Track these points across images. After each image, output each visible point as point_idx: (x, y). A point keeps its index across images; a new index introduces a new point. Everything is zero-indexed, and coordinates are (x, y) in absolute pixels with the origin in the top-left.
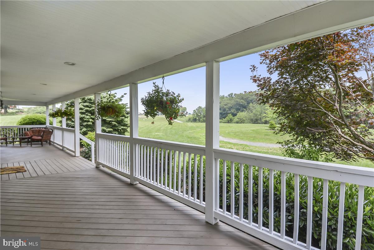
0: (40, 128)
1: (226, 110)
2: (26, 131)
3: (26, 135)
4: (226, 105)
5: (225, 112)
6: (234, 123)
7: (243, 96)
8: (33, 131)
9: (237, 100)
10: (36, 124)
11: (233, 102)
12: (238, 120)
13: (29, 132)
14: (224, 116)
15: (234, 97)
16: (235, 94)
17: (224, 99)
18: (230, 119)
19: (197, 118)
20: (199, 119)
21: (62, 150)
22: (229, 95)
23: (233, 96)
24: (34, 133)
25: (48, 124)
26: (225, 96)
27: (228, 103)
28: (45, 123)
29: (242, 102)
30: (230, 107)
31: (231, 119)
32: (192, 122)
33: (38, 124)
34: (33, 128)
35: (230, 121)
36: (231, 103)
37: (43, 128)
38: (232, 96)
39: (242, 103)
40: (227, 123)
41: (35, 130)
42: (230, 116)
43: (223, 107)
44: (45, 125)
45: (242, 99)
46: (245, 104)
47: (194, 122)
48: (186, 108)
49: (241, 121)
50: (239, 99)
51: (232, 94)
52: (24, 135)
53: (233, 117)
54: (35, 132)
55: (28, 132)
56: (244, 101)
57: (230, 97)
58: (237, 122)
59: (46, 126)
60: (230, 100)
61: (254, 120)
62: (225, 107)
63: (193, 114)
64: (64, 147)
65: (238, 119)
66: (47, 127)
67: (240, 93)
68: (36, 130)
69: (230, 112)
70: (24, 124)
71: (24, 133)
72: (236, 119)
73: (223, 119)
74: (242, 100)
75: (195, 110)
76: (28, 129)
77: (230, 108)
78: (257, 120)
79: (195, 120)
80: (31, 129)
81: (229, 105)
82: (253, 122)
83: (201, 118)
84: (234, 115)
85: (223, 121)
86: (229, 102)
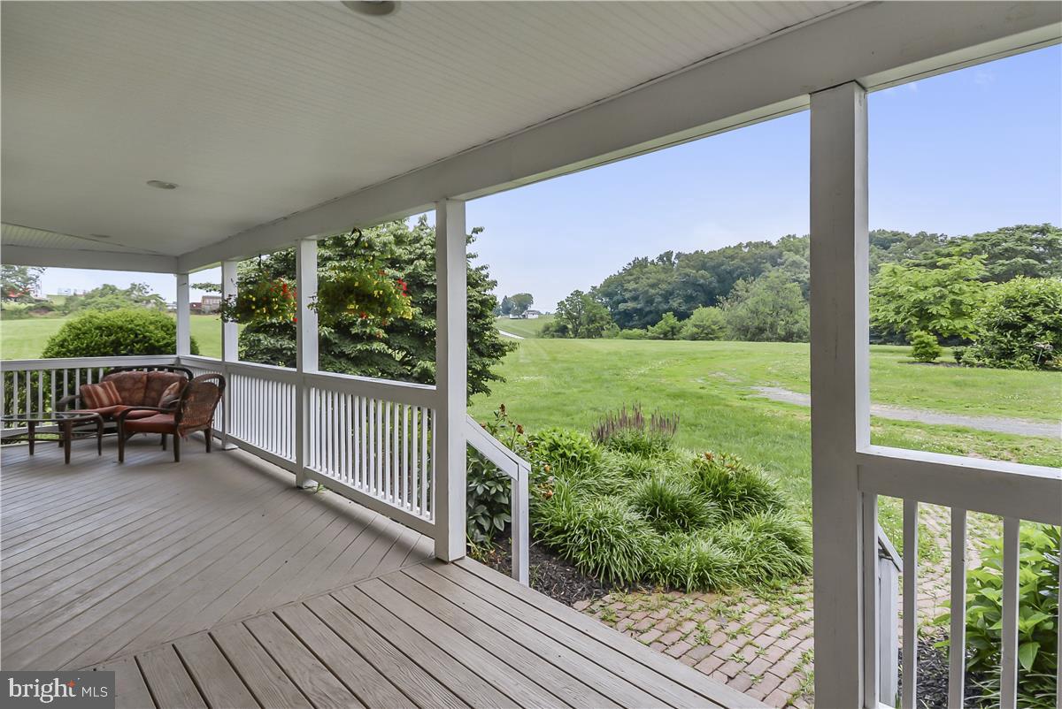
0: (150, 368)
1: (656, 300)
2: (89, 382)
3: (88, 402)
4: (653, 286)
5: (653, 308)
6: (684, 339)
7: (706, 260)
8: (119, 383)
9: (688, 270)
10: (131, 352)
11: (675, 277)
12: (695, 330)
13: (103, 387)
14: (648, 318)
15: (677, 262)
16: (679, 256)
17: (646, 269)
18: (669, 329)
19: (570, 326)
20: (574, 327)
21: (298, 489)
22: (661, 258)
23: (673, 259)
24: (126, 394)
25: (183, 351)
26: (649, 261)
27: (660, 281)
28: (170, 348)
29: (703, 277)
30: (667, 291)
31: (673, 328)
32: (553, 336)
33: (140, 353)
34: (118, 369)
35: (671, 334)
36: (670, 280)
37: (161, 368)
38: (669, 260)
39: (702, 281)
40: (660, 338)
41: (132, 377)
42: (670, 320)
43: (647, 292)
44: (175, 354)
45: (704, 267)
46: (711, 283)
47: (561, 337)
48: (530, 295)
49: (706, 334)
50: (694, 267)
51: (669, 254)
52: (77, 401)
53: (679, 320)
54: (128, 385)
55: (100, 389)
56: (709, 275)
57: (663, 261)
58: (694, 338)
59: (178, 359)
60: (665, 270)
61: (752, 330)
62: (652, 291)
63: (559, 315)
64: (305, 474)
65: (696, 326)
66: (183, 362)
67: (697, 252)
68: (136, 380)
69: (666, 307)
70: (77, 352)
71: (78, 393)
72: (689, 326)
73: (649, 327)
74: (702, 272)
75: (562, 302)
76: (95, 373)
77: (667, 296)
78: (761, 330)
79: (562, 331)
80: (113, 375)
81: (664, 286)
82: (749, 336)
83: (580, 324)
84: (682, 316)
85: (649, 334)
86: (663, 276)
